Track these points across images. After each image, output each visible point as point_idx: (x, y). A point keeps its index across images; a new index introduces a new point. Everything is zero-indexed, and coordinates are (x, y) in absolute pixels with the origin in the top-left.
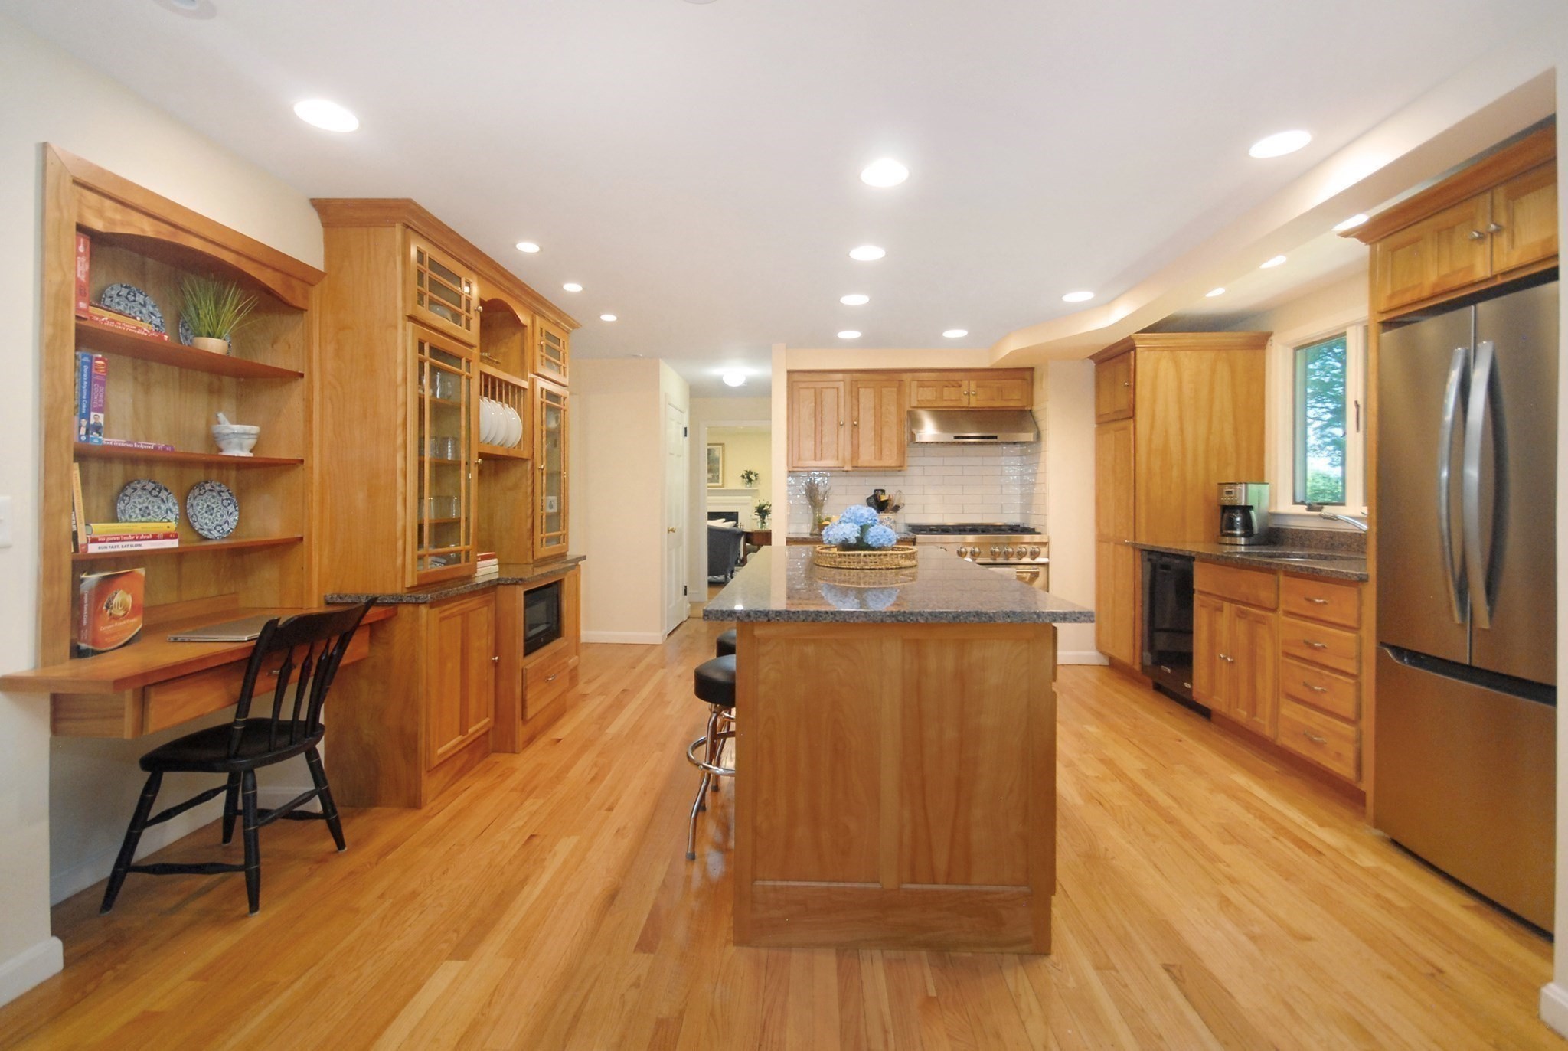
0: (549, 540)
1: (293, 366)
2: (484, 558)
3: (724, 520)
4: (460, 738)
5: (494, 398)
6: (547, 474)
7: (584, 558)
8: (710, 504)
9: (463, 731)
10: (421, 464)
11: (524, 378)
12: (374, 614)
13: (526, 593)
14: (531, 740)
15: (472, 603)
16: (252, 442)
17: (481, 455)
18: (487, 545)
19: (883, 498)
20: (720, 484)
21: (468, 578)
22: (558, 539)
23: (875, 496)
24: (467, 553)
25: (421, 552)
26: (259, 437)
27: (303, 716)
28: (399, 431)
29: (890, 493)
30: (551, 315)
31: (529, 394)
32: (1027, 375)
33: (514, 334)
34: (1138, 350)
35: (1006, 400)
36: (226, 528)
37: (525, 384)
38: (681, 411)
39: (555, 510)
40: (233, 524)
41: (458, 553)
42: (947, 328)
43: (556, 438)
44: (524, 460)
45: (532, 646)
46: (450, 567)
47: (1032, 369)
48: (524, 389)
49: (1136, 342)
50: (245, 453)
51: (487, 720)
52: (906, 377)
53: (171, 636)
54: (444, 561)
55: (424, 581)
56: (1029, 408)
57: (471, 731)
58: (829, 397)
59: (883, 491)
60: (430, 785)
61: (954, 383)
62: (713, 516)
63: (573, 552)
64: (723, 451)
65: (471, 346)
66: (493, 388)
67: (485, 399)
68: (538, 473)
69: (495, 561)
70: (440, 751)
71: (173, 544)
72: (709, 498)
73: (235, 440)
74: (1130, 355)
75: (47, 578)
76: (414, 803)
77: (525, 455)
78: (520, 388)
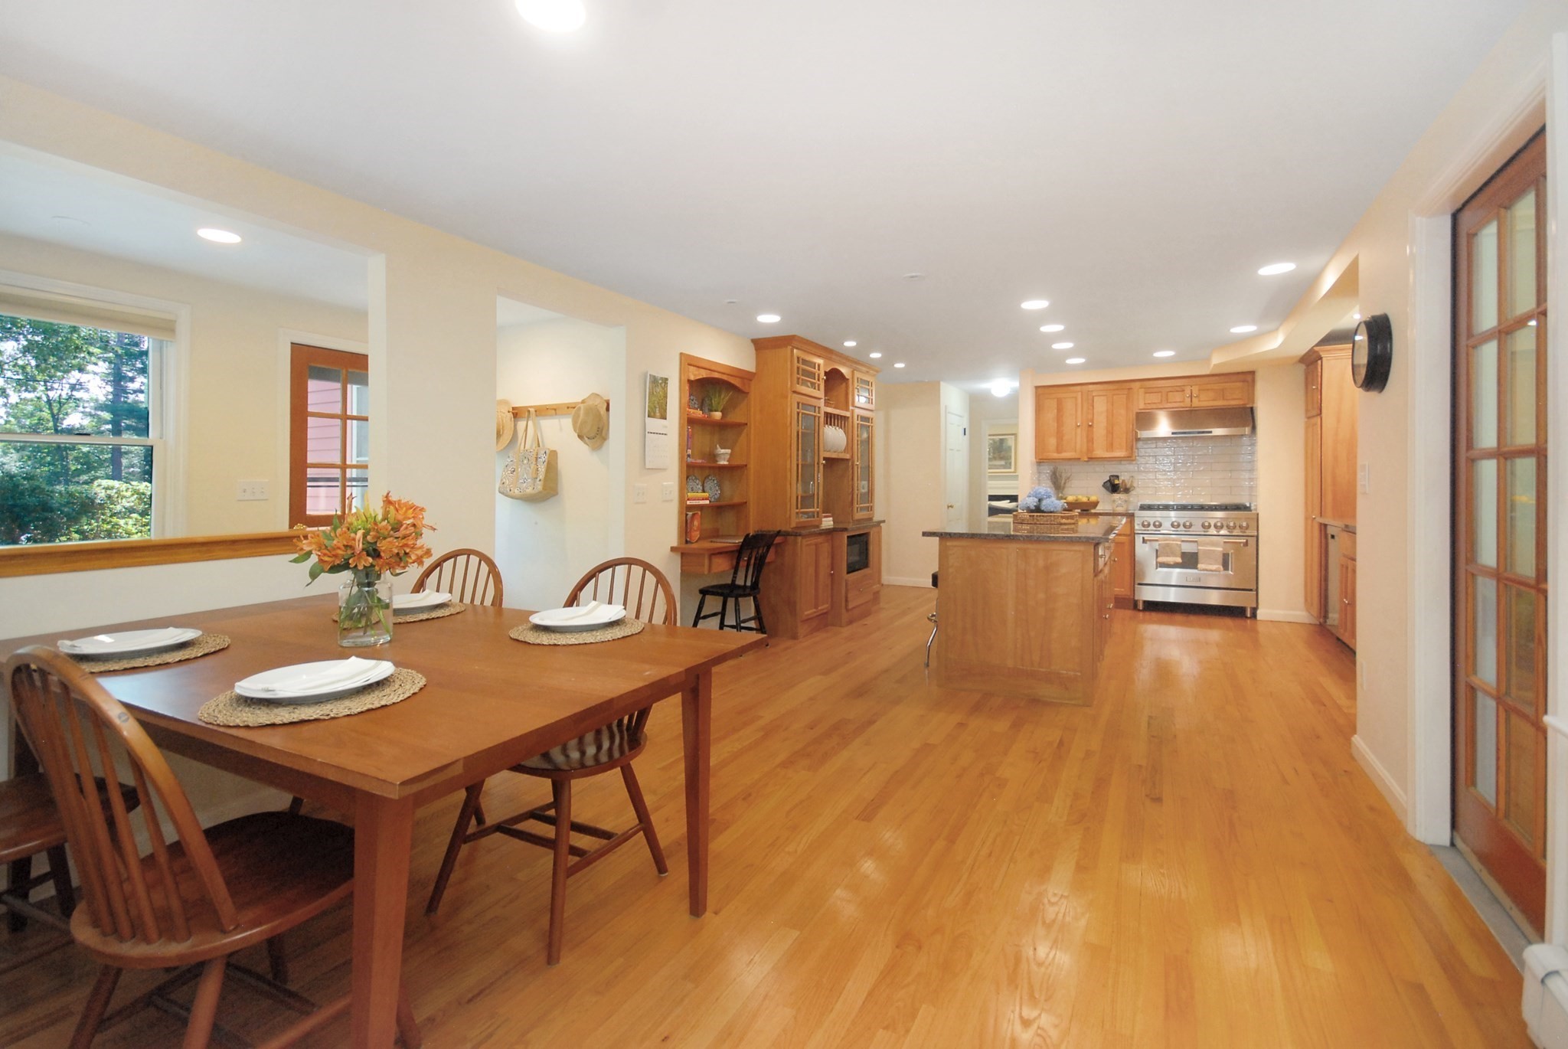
0: (862, 509)
1: (743, 421)
2: (826, 517)
3: (1009, 501)
4: (815, 610)
5: (831, 425)
6: (861, 468)
7: (884, 521)
8: (991, 488)
9: (816, 607)
10: (798, 465)
11: (847, 409)
12: (778, 540)
13: (848, 537)
14: (851, 622)
15: (820, 539)
16: (728, 457)
17: (825, 459)
18: (827, 510)
19: (1116, 482)
20: (1012, 470)
21: (818, 527)
22: (867, 509)
23: (1109, 481)
24: (818, 513)
25: (797, 511)
26: (731, 454)
27: (749, 584)
28: (788, 449)
29: (1124, 478)
30: (864, 369)
31: (850, 419)
32: (1249, 378)
33: (842, 384)
34: (1324, 359)
35: (1227, 400)
36: (716, 497)
37: (848, 414)
38: (961, 416)
39: (866, 490)
40: (718, 495)
41: (813, 512)
42: (1157, 350)
43: (868, 443)
44: (847, 460)
45: (851, 569)
46: (809, 519)
47: (1253, 373)
48: (848, 417)
49: (1321, 353)
50: (726, 463)
51: (826, 606)
52: (1133, 385)
53: (710, 540)
54: (806, 516)
55: (799, 525)
56: (1250, 406)
57: (819, 608)
58: (1069, 406)
59: (1117, 477)
60: (802, 630)
61: (1178, 389)
62: (992, 498)
63: (876, 518)
64: (1016, 440)
65: (820, 399)
66: (830, 419)
67: (826, 426)
68: (856, 468)
69: (831, 519)
70: (806, 613)
71: (707, 502)
72: (990, 482)
73: (723, 457)
74: (1317, 364)
75: (680, 513)
76: (794, 637)
77: (848, 456)
78: (845, 417)
